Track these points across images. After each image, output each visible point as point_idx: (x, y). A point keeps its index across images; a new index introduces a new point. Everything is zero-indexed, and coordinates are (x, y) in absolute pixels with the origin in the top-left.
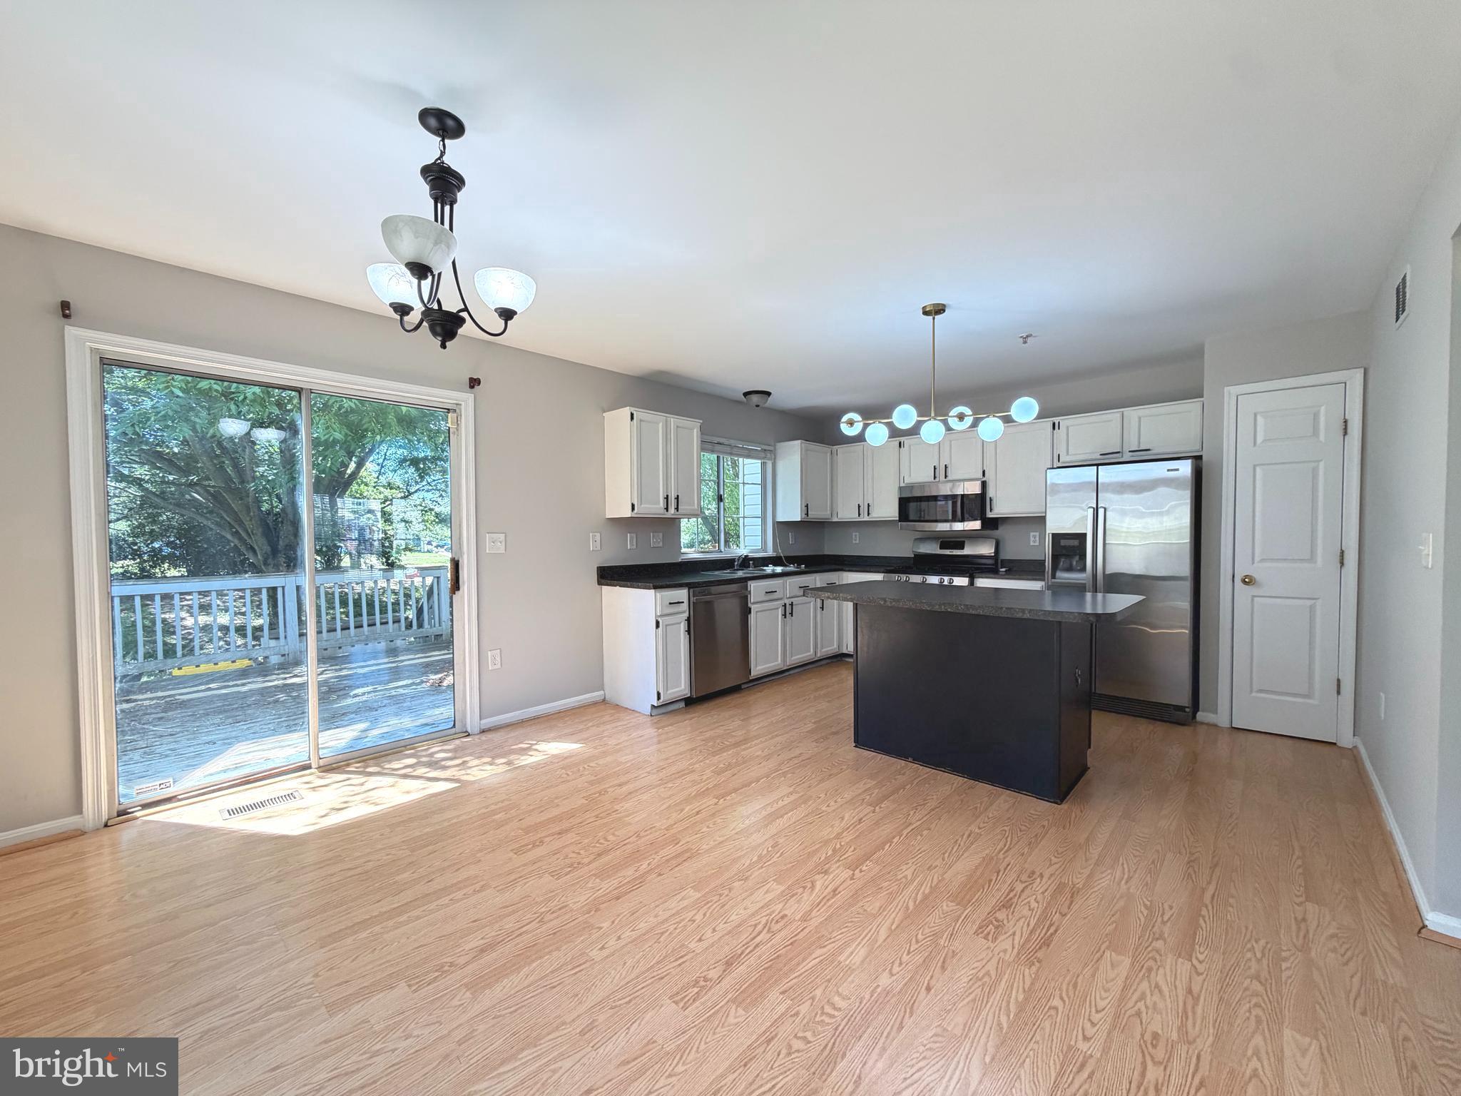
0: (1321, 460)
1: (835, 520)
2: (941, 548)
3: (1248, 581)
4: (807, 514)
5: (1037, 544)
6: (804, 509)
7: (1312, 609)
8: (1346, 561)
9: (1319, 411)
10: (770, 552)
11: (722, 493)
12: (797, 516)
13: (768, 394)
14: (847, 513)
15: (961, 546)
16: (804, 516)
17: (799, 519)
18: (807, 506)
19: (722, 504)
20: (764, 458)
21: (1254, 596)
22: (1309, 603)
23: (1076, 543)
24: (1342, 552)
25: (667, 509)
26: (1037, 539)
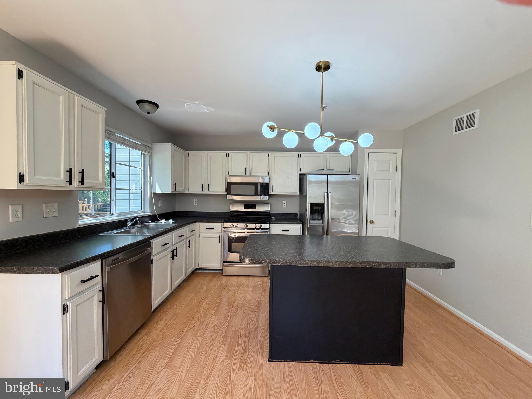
0: (391, 180)
1: (187, 192)
2: (244, 208)
3: (371, 222)
4: (175, 189)
5: (285, 206)
6: (173, 186)
7: (388, 231)
8: (396, 215)
9: (390, 162)
10: (148, 212)
11: (113, 171)
12: (168, 190)
13: (157, 106)
14: (195, 189)
15: (254, 207)
16: (173, 190)
17: (170, 192)
18: (175, 184)
19: (113, 179)
20: (145, 151)
21: (373, 228)
22: (387, 229)
23: (319, 208)
24: (395, 212)
25: (70, 182)
26: (285, 204)
